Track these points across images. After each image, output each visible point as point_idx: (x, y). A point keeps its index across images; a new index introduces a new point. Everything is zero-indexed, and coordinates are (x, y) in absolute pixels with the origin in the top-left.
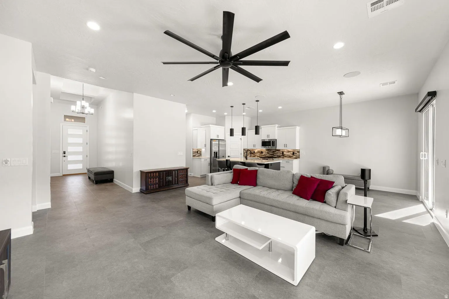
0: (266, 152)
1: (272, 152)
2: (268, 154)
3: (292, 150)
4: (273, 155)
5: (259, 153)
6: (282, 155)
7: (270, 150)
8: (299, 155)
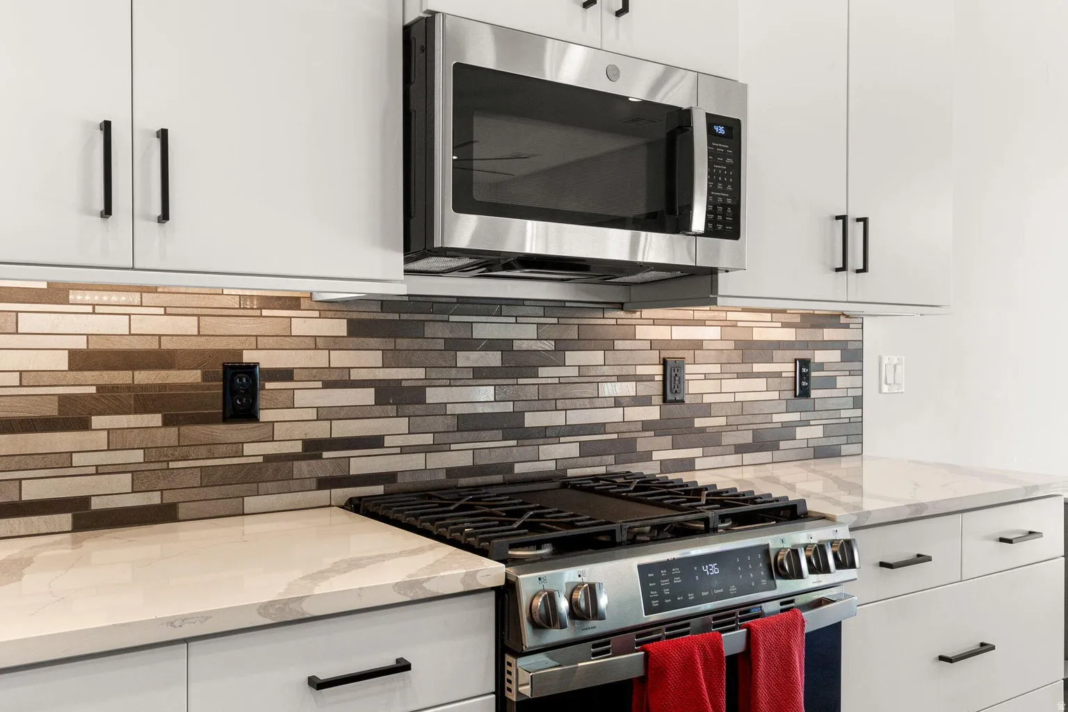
0: (341, 381)
1: (481, 374)
2: (394, 427)
3: (789, 335)
4: (511, 427)
5: (143, 401)
6: (652, 413)
7: (437, 331)
8: (858, 402)
